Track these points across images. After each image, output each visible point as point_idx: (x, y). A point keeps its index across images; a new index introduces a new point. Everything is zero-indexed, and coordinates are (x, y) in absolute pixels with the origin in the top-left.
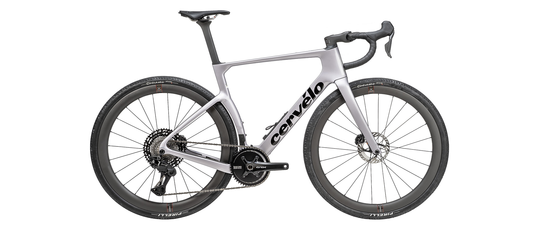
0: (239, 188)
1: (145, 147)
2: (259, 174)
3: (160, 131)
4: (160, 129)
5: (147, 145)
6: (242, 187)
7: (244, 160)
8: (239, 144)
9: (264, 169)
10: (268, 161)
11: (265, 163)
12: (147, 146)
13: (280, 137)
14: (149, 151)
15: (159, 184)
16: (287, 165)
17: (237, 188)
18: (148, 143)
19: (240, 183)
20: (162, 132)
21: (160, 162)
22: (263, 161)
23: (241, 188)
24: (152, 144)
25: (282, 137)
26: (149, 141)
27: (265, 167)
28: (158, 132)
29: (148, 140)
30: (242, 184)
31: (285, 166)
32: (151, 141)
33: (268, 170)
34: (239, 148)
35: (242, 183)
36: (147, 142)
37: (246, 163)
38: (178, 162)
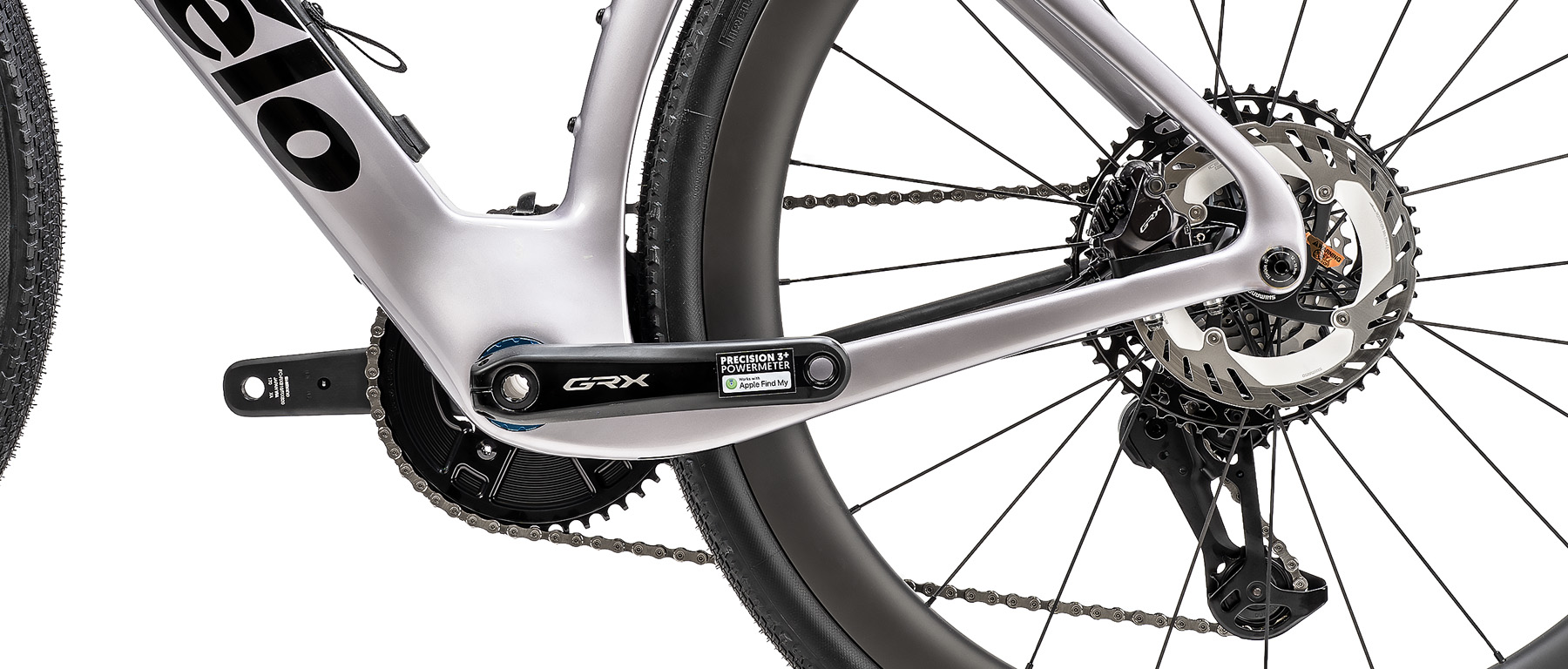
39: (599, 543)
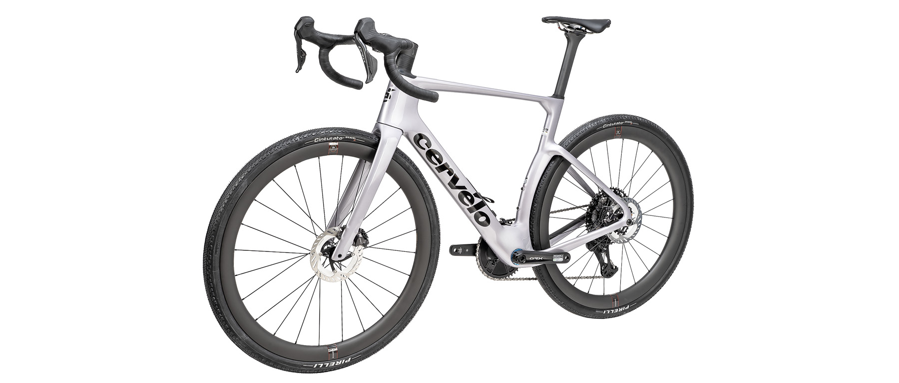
39: (513, 279)
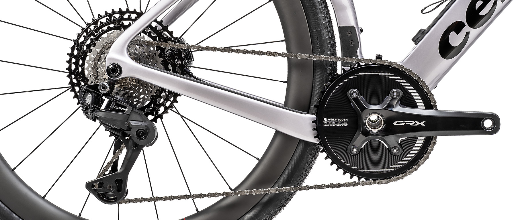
0: (338, 185)
1: (74, 60)
2: (400, 144)
3: (117, 16)
4: (117, 10)
5: (78, 53)
6: (348, 185)
7: (356, 100)
8: (339, 54)
9: (419, 129)
10: (429, 104)
11: (421, 111)
12: (77, 57)
13: (468, 33)
14: (83, 70)
15: (110, 169)
16: (496, 119)
17: (332, 186)
18: (80, 49)
19: (341, 171)
20: (122, 19)
21: (106, 100)
22: (414, 105)
23: (343, 185)
24: (90, 51)
25: (473, 32)
26: (83, 43)
27: (422, 124)
28: (110, 18)
29: (82, 39)
30: (348, 175)
31: (488, 124)
32: (89, 42)
33: (429, 134)
34: (339, 64)
35: (347, 170)
36: (78, 46)
37: (363, 109)
38: (162, 109)
